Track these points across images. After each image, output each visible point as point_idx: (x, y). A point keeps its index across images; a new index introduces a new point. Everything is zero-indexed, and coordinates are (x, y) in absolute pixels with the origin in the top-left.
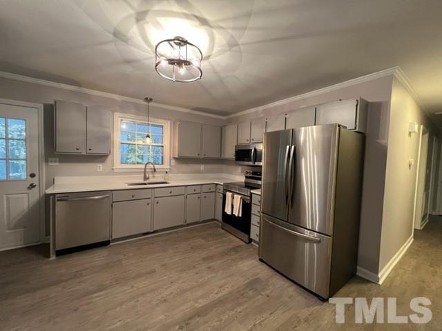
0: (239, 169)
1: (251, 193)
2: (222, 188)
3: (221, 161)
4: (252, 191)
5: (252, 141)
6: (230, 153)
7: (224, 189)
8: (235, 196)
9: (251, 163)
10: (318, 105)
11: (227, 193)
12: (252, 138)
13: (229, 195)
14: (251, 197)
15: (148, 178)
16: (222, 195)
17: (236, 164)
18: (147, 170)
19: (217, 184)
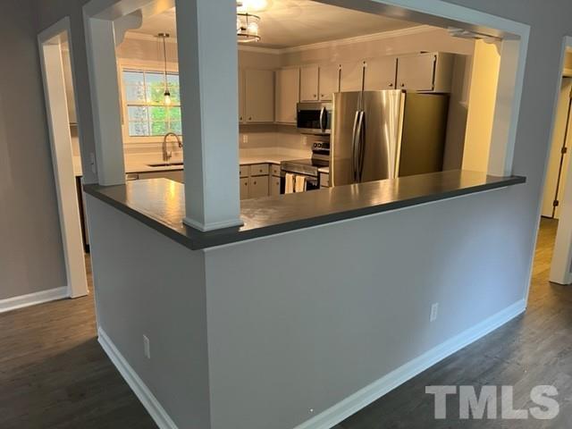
0: (304, 140)
1: (319, 173)
2: (278, 168)
3: (274, 127)
4: (320, 170)
5: (321, 98)
6: (289, 115)
7: (282, 170)
8: (298, 177)
9: (320, 131)
10: (400, 55)
11: (287, 174)
12: (320, 93)
13: (289, 177)
14: (319, 177)
15: (170, 156)
16: (279, 179)
17: (298, 133)
18: (167, 145)
19: (270, 164)
